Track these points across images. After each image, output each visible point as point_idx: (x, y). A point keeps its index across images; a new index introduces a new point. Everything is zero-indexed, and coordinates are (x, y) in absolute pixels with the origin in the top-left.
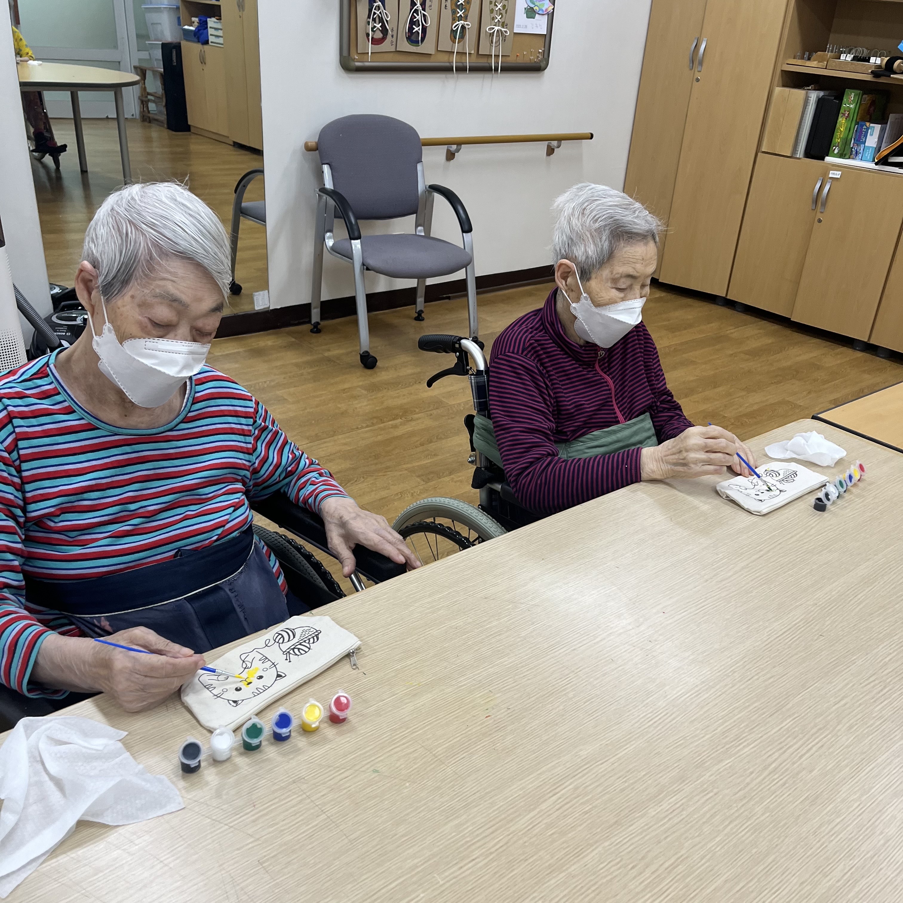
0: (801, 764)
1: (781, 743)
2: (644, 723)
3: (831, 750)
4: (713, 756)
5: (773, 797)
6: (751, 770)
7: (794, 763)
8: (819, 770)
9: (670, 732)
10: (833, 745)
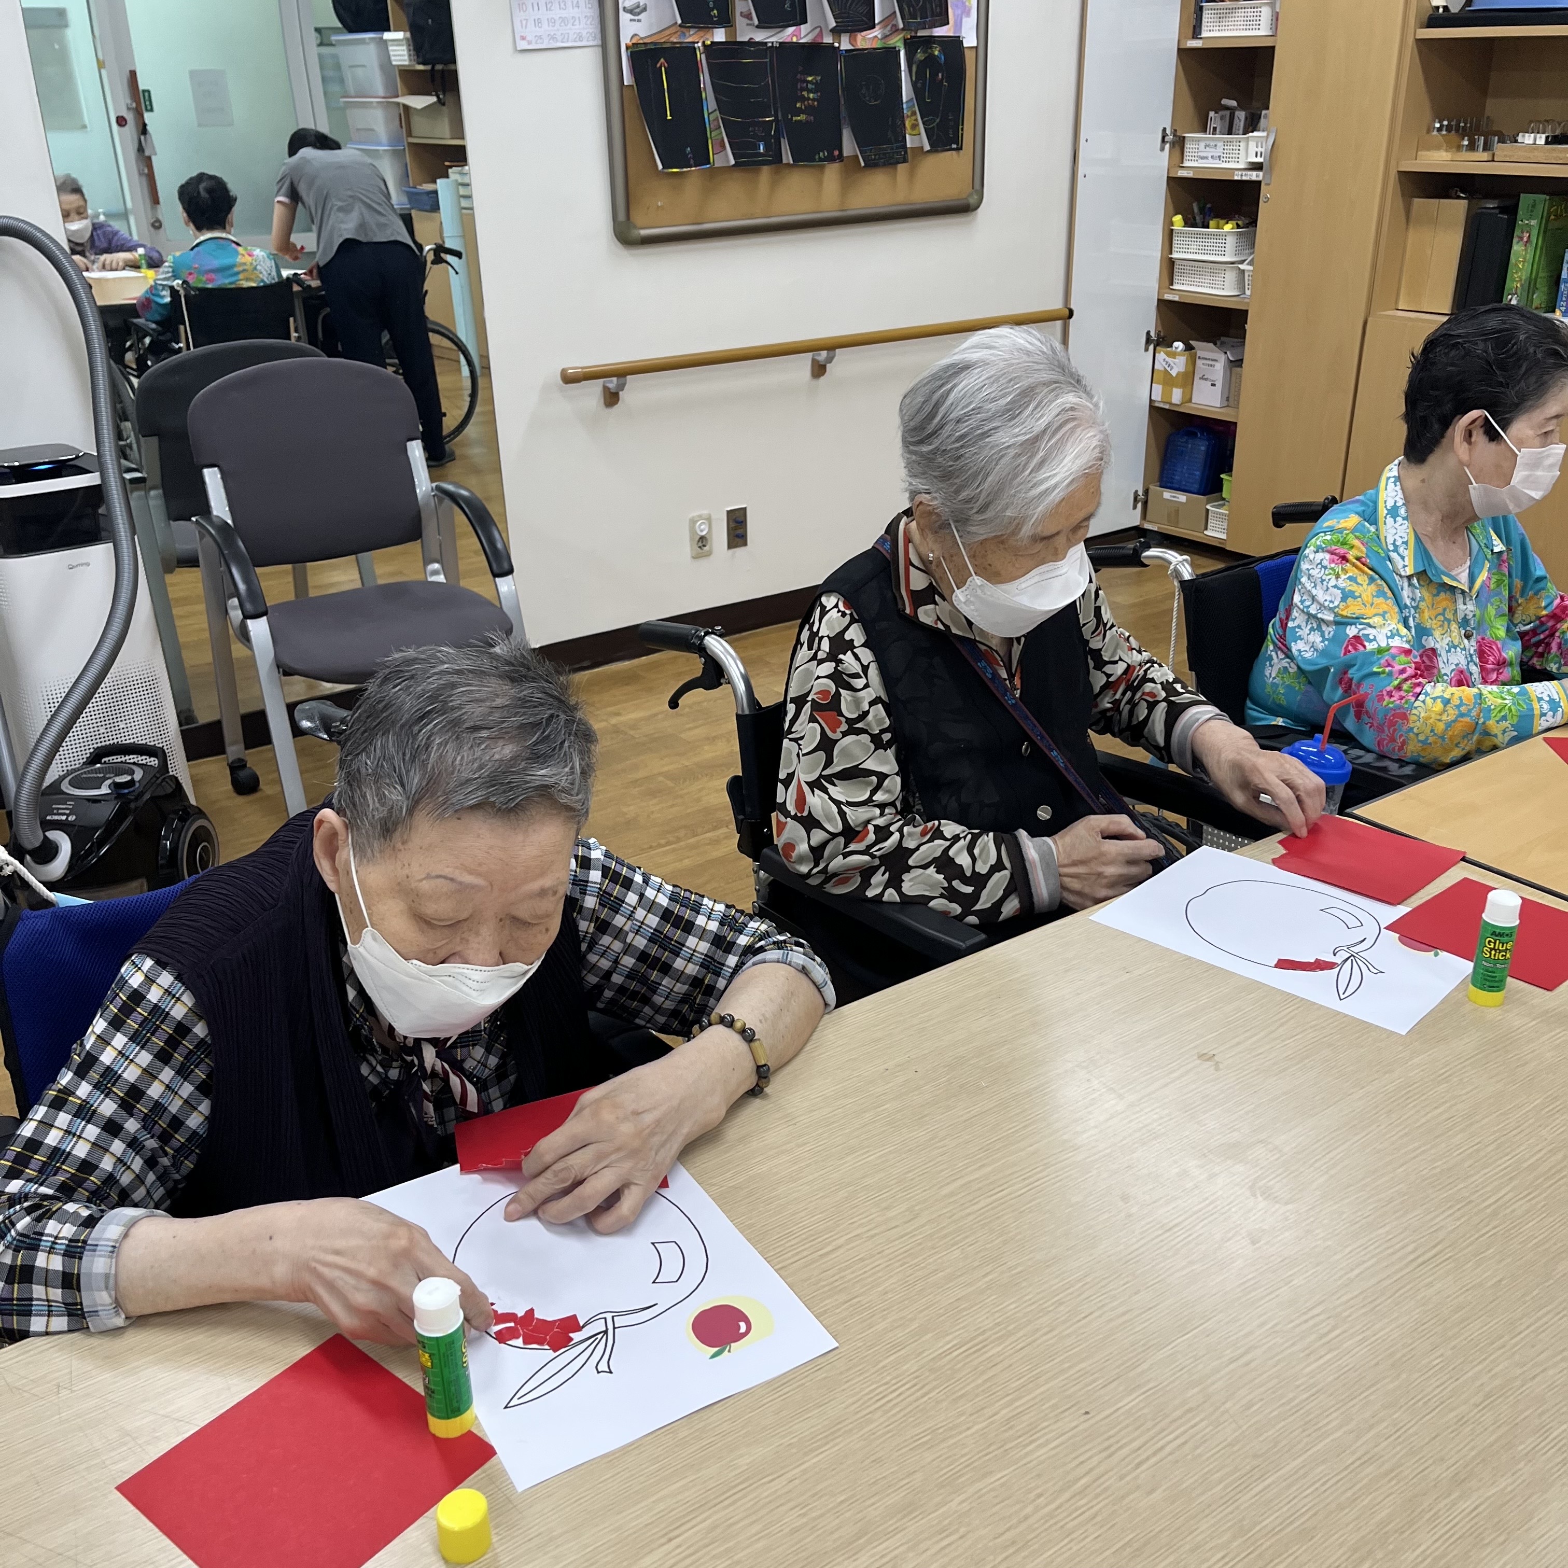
0: (1136, 1478)
1: (1110, 1437)
2: (869, 1403)
3: (1199, 1451)
4: (976, 1464)
5: (1066, 1541)
6: (1039, 1491)
7: (1122, 1478)
8: (1165, 1490)
9: (912, 1419)
10: (1205, 1441)
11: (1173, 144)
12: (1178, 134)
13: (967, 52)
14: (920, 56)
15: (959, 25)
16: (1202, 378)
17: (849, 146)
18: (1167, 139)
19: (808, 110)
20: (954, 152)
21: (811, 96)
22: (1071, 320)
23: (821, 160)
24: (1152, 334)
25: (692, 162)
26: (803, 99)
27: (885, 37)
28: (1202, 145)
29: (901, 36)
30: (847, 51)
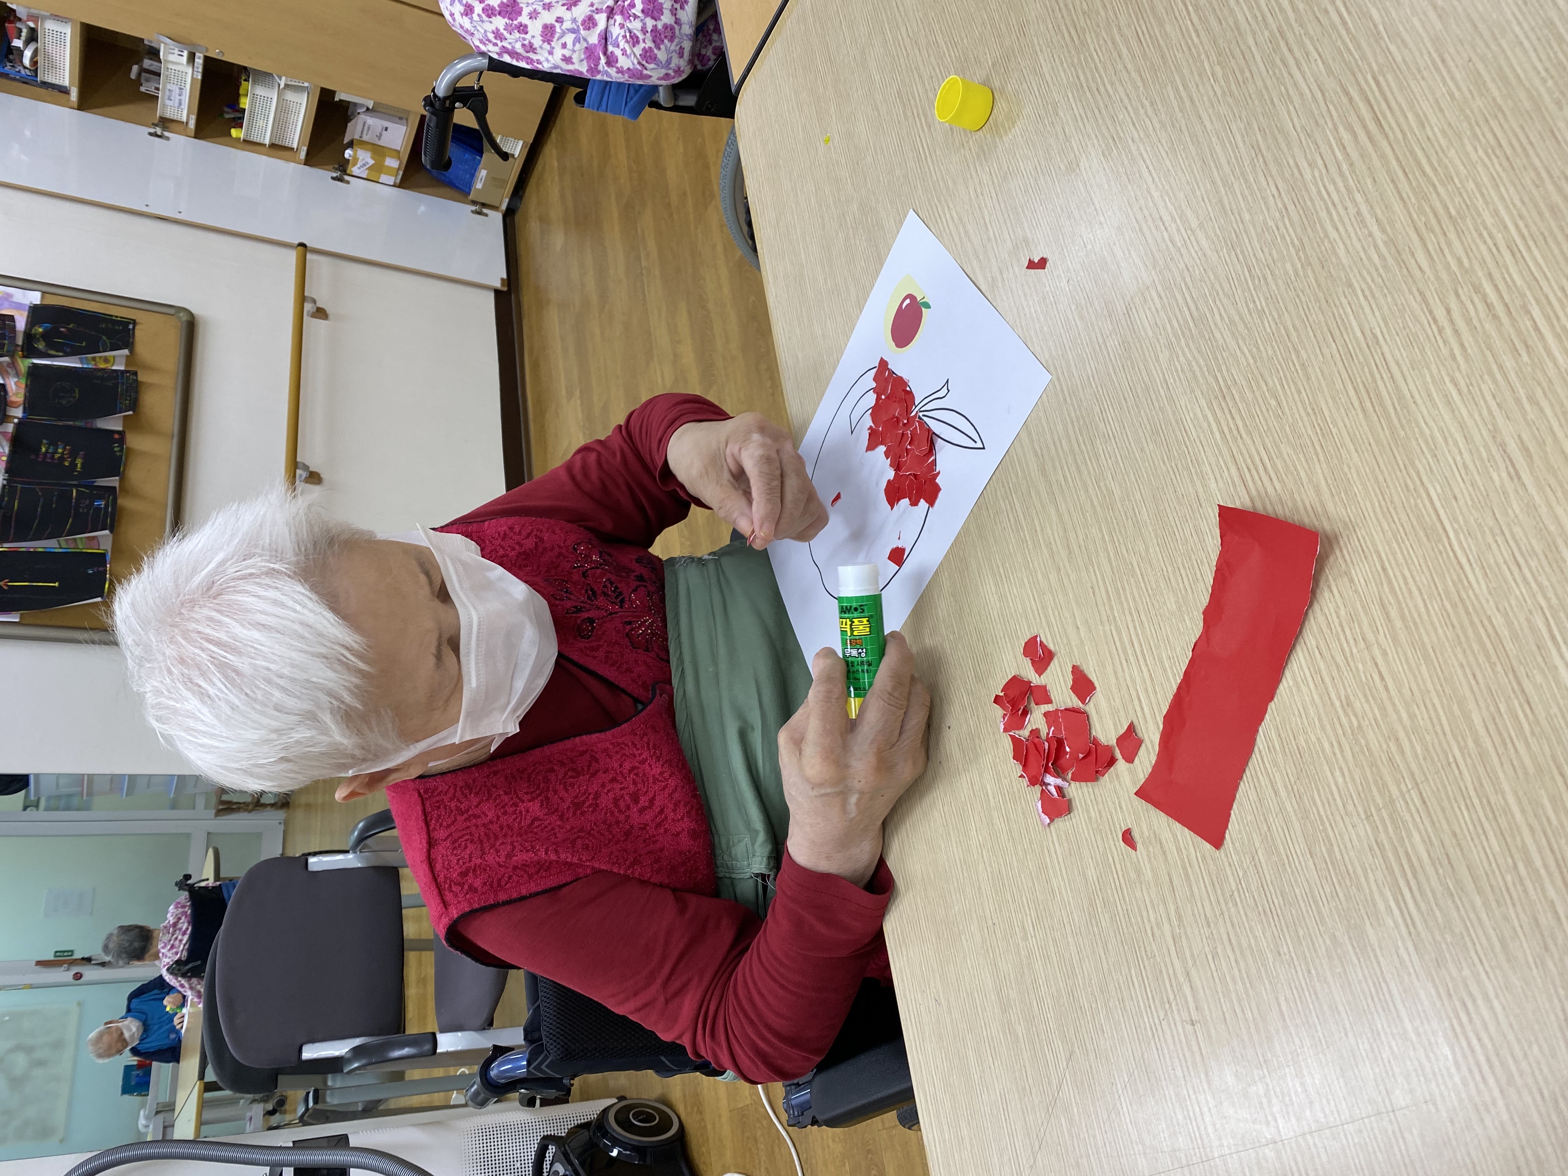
11: (165, 128)
12: (156, 122)
13: (46, 302)
14: (41, 346)
15: (19, 306)
16: (379, 137)
17: (112, 423)
18: (159, 133)
19: (74, 455)
20: (137, 327)
21: (60, 451)
22: (308, 245)
23: (121, 450)
24: (335, 175)
25: (101, 569)
26: (62, 459)
27: (17, 374)
28: (168, 102)
29: (19, 360)
30: (24, 412)
